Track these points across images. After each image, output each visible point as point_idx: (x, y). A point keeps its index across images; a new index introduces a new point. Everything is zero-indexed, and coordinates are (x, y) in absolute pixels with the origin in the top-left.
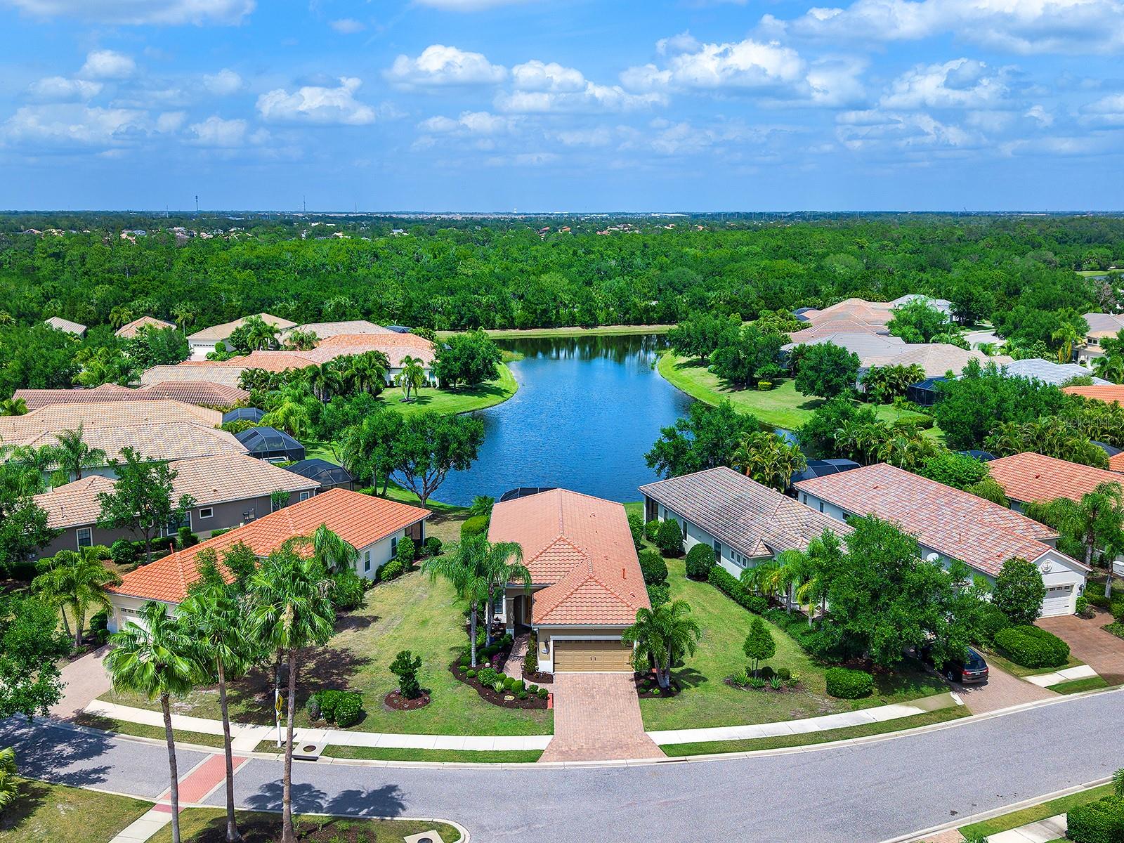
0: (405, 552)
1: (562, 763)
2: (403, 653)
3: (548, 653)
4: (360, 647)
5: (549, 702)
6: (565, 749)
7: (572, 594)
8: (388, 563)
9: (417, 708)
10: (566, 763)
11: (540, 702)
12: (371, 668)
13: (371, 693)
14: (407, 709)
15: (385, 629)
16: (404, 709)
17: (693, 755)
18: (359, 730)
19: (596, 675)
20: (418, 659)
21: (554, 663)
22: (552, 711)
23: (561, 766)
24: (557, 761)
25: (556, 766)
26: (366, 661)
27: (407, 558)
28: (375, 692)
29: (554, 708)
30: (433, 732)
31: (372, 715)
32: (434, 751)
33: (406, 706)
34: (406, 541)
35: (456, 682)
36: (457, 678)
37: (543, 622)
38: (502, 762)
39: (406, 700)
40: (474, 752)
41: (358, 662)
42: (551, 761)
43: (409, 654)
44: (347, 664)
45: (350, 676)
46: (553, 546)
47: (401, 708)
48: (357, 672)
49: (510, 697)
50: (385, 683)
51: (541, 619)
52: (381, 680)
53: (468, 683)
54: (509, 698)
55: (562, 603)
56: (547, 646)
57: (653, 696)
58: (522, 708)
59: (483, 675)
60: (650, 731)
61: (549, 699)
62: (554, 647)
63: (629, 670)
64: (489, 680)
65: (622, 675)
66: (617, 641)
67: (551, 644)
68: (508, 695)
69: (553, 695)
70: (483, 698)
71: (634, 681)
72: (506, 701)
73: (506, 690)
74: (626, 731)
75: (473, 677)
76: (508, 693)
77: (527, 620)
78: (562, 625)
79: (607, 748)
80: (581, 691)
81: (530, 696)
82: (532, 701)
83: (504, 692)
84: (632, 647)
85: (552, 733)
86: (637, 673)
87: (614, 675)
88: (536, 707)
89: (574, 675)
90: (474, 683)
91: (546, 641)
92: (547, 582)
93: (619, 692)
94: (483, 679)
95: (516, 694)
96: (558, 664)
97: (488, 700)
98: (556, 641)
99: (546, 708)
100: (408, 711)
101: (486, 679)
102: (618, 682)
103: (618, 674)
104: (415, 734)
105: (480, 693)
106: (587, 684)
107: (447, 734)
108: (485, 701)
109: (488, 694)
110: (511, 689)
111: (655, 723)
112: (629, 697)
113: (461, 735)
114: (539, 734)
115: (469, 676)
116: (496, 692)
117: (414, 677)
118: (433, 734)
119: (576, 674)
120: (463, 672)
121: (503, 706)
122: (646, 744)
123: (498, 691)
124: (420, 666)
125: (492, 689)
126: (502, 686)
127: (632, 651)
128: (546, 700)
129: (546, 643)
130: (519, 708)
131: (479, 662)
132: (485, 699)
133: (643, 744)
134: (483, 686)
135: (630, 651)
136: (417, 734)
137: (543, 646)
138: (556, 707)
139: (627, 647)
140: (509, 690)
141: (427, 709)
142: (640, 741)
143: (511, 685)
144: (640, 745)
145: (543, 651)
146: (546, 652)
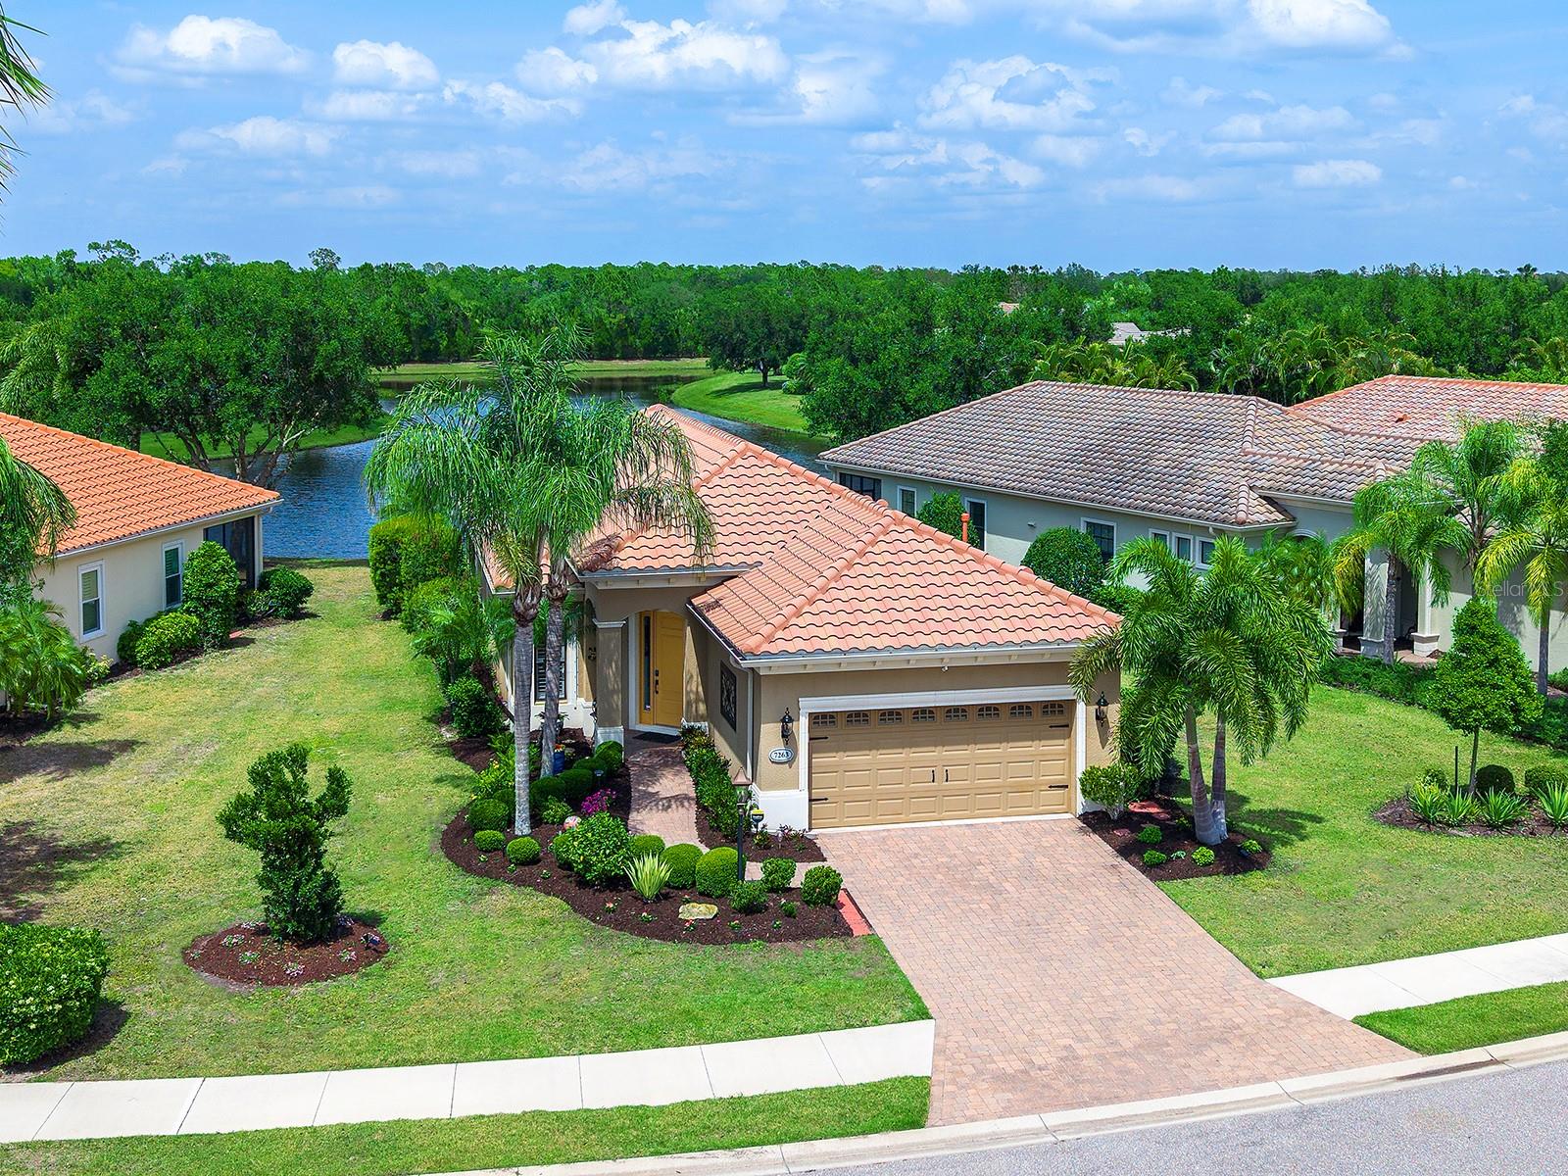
0: (210, 586)
1: (1031, 1122)
2: (274, 760)
3: (791, 762)
4: (78, 815)
5: (848, 914)
6: (1011, 1065)
7: (850, 565)
8: (156, 618)
9: (340, 973)
10: (1054, 1118)
11: (818, 916)
12: (128, 866)
13: (140, 941)
14: (299, 980)
15: (167, 766)
16: (282, 979)
17: (1506, 1038)
18: (99, 1073)
19: (960, 831)
20: (337, 781)
21: (810, 800)
22: (875, 942)
23: (1036, 1133)
24: (1008, 1111)
25: (1015, 1135)
26: (101, 849)
28: (153, 937)
29: (880, 931)
30: (429, 1051)
31: (152, 1012)
32: (462, 1124)
33: (294, 968)
34: (210, 555)
35: (471, 883)
36: (469, 869)
37: (781, 645)
38: (779, 1142)
39: (289, 948)
40: (639, 1114)
41: (72, 853)
42: (983, 1117)
43: (298, 758)
44: (30, 862)
45: (44, 892)
47: (275, 977)
48: (72, 877)
49: (703, 907)
50: (191, 908)
51: (770, 640)
52: (174, 898)
53: (519, 882)
54: (697, 911)
55: (825, 590)
56: (787, 735)
57: (1193, 870)
58: (760, 939)
59: (581, 843)
60: (1280, 975)
61: (842, 905)
62: (810, 739)
63: (1059, 809)
64: (607, 856)
65: (1044, 825)
66: (1021, 709)
67: (802, 729)
68: (689, 902)
69: (849, 895)
70: (594, 921)
71: (1096, 837)
72: (688, 921)
73: (673, 888)
74: (1193, 986)
75: (533, 860)
76: (686, 896)
77: (645, 714)
78: (845, 653)
79: (1168, 1045)
80: (939, 877)
81: (774, 900)
82: (790, 914)
83: (666, 897)
84: (1067, 726)
85: (924, 1014)
86: (1094, 813)
87: (1017, 826)
88: (809, 934)
89: (885, 834)
90: (543, 878)
91: (783, 720)
92: (734, 561)
93: (1072, 869)
94: (583, 854)
95: (717, 897)
96: (826, 799)
97: (620, 926)
98: (816, 719)
99: (848, 932)
100: (306, 988)
101: (597, 855)
102: (1046, 844)
103: (1028, 822)
104: (354, 1067)
105: (578, 908)
106: (948, 856)
107: (493, 1053)
108: (608, 931)
109: (611, 905)
110: (694, 883)
111: (1273, 951)
112: (1115, 880)
113: (556, 1053)
114: (877, 1023)
115: (517, 860)
116: (639, 898)
117: (319, 856)
118: (436, 1062)
119: (889, 830)
120: (490, 852)
121: (681, 941)
122: (1304, 1020)
123: (647, 893)
124: (341, 810)
125: (621, 891)
126: (664, 873)
127: (1067, 740)
128: (836, 908)
129: (783, 726)
130: (747, 941)
131: (536, 820)
132: (602, 923)
133: (1288, 1021)
134: (583, 883)
135: (1061, 742)
136: (361, 1067)
137: (769, 734)
138: (883, 927)
139: (1051, 727)
140: (684, 887)
141: (383, 976)
142: (1272, 1012)
143: (695, 867)
144: (1282, 1024)
145: (773, 756)
146: (784, 759)
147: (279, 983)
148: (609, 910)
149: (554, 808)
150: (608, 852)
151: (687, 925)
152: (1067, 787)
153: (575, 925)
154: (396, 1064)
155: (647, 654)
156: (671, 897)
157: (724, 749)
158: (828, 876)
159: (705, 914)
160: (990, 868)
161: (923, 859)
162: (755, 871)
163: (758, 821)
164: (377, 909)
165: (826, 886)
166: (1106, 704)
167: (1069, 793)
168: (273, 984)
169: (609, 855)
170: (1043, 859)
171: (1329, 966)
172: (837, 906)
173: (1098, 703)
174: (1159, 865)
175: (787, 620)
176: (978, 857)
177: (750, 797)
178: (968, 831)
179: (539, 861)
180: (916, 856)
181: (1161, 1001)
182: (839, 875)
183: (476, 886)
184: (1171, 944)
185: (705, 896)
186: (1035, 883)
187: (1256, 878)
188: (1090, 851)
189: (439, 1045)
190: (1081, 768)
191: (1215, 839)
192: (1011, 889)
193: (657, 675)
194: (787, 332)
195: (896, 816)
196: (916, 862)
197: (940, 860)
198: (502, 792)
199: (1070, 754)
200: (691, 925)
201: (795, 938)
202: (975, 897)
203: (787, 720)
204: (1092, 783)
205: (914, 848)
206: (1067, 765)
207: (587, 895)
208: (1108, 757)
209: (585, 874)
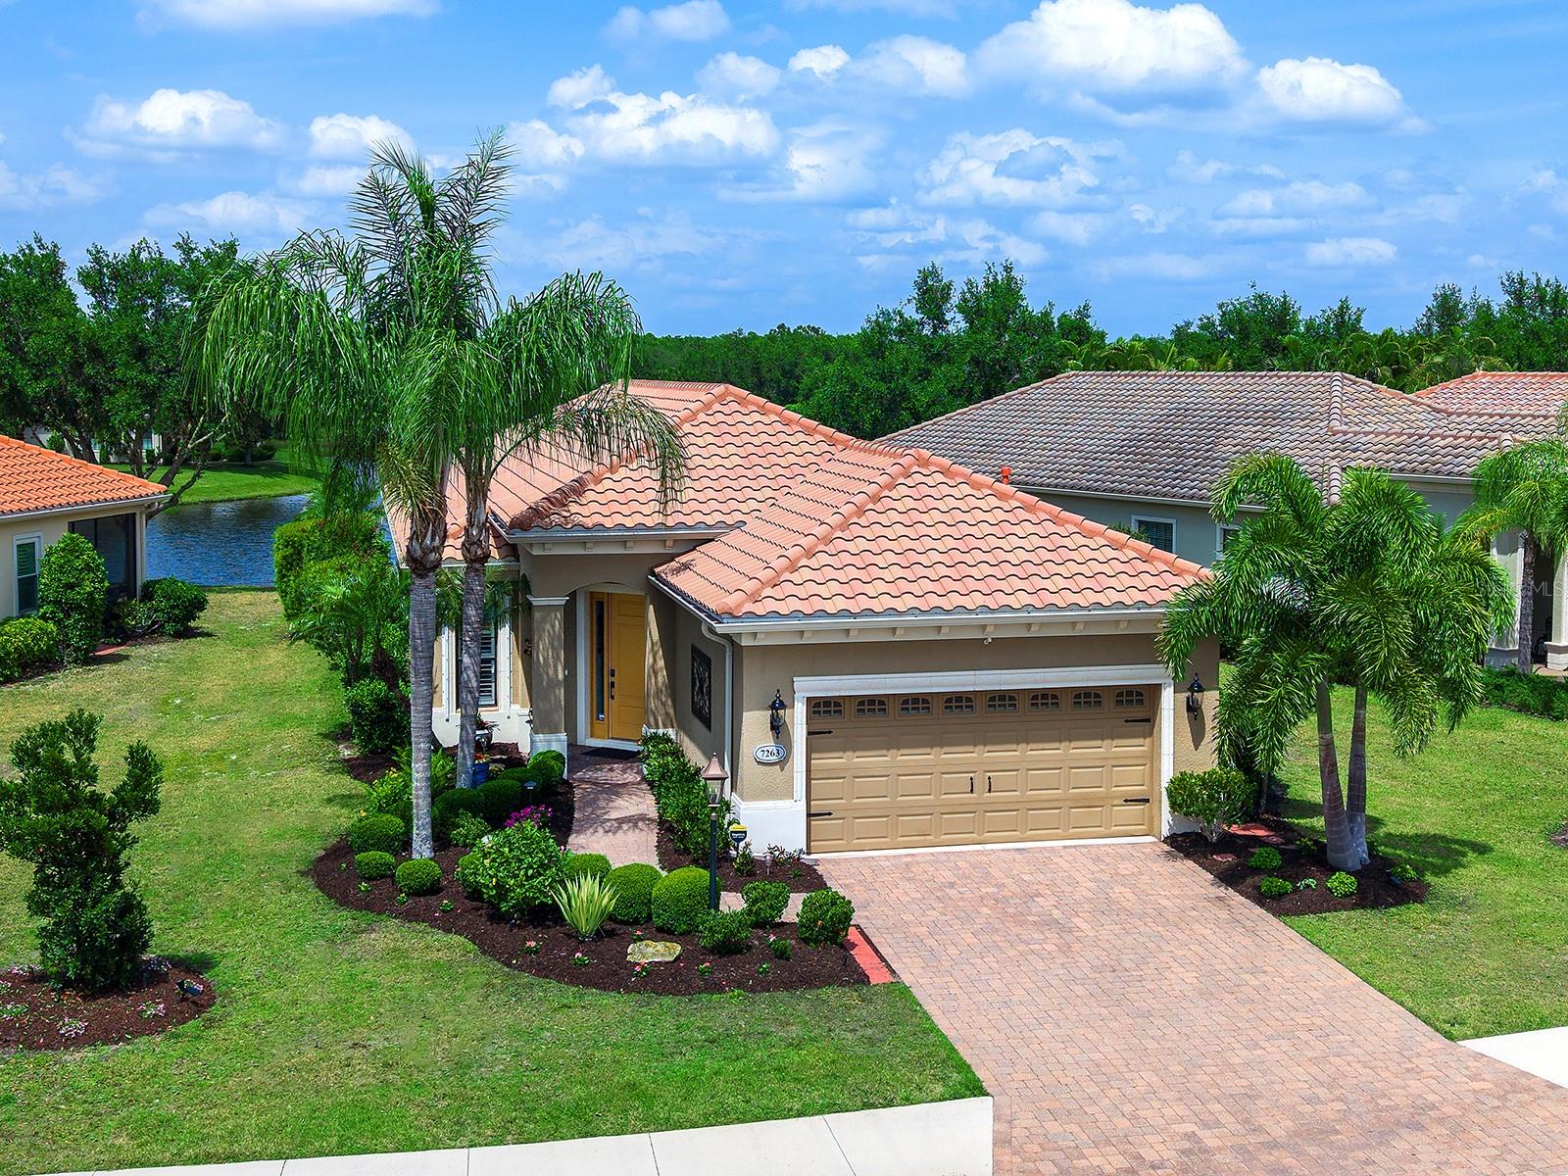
0: (71, 586)
3: (783, 761)
5: (862, 956)
7: (861, 512)
9: (136, 1034)
11: (821, 957)
14: (79, 1042)
16: (57, 1042)
19: (1009, 857)
21: (809, 815)
22: (900, 992)
27: (78, 608)
29: (906, 978)
33: (73, 1026)
34: (72, 550)
35: (345, 918)
36: (344, 900)
37: (770, 606)
39: (71, 999)
43: (83, 730)
46: (702, 417)
47: (44, 1039)
49: (660, 946)
51: (755, 598)
53: (410, 916)
54: (652, 952)
55: (828, 540)
56: (777, 727)
57: (1325, 903)
58: (739, 987)
59: (494, 860)
60: (1477, 1036)
61: (854, 946)
62: (809, 733)
63: (1135, 830)
64: (528, 878)
65: (1122, 851)
66: (1087, 697)
67: (798, 718)
68: (642, 940)
69: (862, 933)
70: (509, 965)
71: (1190, 863)
72: (639, 964)
73: (622, 922)
74: (1357, 1051)
75: (433, 889)
76: (639, 933)
77: (598, 725)
78: (855, 615)
79: (1337, 1132)
80: (985, 910)
81: (759, 938)
82: (782, 955)
83: (611, 934)
84: (1148, 720)
85: (976, 1089)
86: (1185, 834)
87: (1083, 850)
88: (809, 981)
89: (909, 859)
90: (443, 911)
91: (773, 707)
92: (709, 520)
93: (1165, 902)
94: (496, 876)
95: (681, 934)
96: (830, 814)
97: (543, 971)
98: (819, 707)
99: (863, 979)
100: (88, 1053)
101: (516, 876)
102: (1125, 872)
103: (1098, 846)
104: (132, 1165)
105: (487, 947)
106: (997, 886)
107: (340, 1145)
108: (526, 978)
109: (533, 944)
110: (649, 917)
111: (1462, 1005)
112: (1224, 915)
113: (437, 1144)
114: (908, 1101)
115: (410, 888)
116: (573, 935)
117: (116, 870)
118: (255, 1157)
119: (914, 855)
120: (375, 879)
121: (628, 990)
122: (1526, 1097)
123: (585, 927)
124: (151, 807)
125: (549, 927)
126: (607, 900)
127: (1148, 740)
128: (845, 949)
129: (772, 715)
130: (721, 990)
131: (441, 840)
132: (520, 968)
133: (1503, 1098)
134: (497, 917)
135: (1140, 741)
136: (143, 1165)
137: (754, 724)
138: (910, 972)
139: (1127, 721)
140: (636, 922)
141: (198, 1037)
142: (1477, 1085)
143: (650, 894)
144: (1497, 1103)
145: (760, 754)
146: (774, 759)
147: (48, 1046)
148: (530, 951)
149: (467, 825)
150: (530, 872)
151: (638, 969)
152: (1147, 801)
153: (482, 970)
154: (196, 1161)
155: (601, 651)
156: (617, 935)
157: (694, 756)
158: (834, 904)
159: (662, 955)
160: (1052, 901)
161: (961, 890)
162: (732, 903)
163: (739, 840)
164: (209, 950)
165: (831, 917)
166: (1201, 690)
167: (1151, 810)
168: (39, 1048)
169: (532, 877)
170: (1123, 889)
171: (1543, 1024)
172: (847, 946)
173: (1191, 689)
174: (1281, 896)
175: (778, 574)
176: (1036, 887)
177: (728, 809)
178: (1017, 856)
179: (441, 890)
180: (952, 885)
181: (1314, 1070)
182: (850, 902)
183: (350, 922)
184: (1315, 995)
185: (665, 933)
186: (1115, 918)
187: (1414, 912)
188: (1184, 880)
189: (263, 1133)
190: (1167, 774)
191: (1353, 863)
192: (1084, 925)
193: (613, 675)
194: (778, 382)
195: (924, 837)
196: (952, 892)
197: (984, 890)
198: (399, 805)
199: (1153, 758)
200: (644, 968)
201: (789, 986)
202: (1036, 936)
203: (777, 706)
204: (1182, 794)
205: (947, 875)
206: (1147, 772)
207: (500, 934)
208: (1206, 760)
209: (499, 904)
